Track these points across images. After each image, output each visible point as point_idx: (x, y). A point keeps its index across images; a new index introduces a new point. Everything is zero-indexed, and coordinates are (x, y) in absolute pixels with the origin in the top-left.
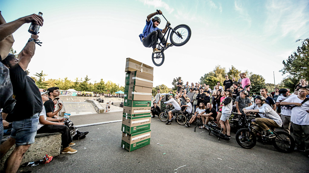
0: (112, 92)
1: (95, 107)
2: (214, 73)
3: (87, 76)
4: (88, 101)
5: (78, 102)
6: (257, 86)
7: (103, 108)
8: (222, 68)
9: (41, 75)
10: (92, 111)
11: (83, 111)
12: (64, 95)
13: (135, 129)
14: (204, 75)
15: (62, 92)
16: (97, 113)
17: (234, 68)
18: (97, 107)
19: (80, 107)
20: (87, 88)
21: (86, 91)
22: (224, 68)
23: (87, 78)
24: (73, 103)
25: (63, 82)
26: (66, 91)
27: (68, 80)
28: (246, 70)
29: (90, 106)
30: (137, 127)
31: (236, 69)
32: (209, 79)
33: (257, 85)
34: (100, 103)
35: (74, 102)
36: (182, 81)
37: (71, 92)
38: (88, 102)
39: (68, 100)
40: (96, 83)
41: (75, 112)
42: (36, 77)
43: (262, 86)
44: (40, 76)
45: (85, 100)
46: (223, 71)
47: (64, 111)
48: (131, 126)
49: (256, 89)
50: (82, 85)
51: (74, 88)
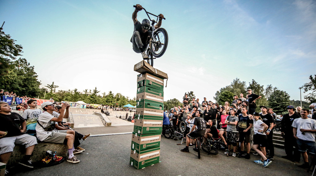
0: (121, 105)
1: (102, 120)
2: (232, 87)
3: (96, 89)
4: (96, 114)
5: (86, 115)
6: (280, 104)
7: (110, 121)
8: (242, 82)
9: (52, 86)
10: (100, 124)
11: (91, 124)
12: (73, 107)
13: (145, 146)
14: (220, 89)
15: (72, 103)
16: (104, 126)
17: (255, 83)
18: (105, 120)
19: (87, 119)
20: (96, 101)
21: (94, 103)
22: (244, 82)
23: (96, 91)
24: (81, 116)
25: (73, 94)
26: (75, 103)
27: (77, 92)
28: (270, 85)
29: (98, 119)
30: (147, 144)
31: (257, 84)
32: (224, 94)
33: (280, 102)
34: (108, 116)
35: (83, 114)
36: (194, 96)
37: (80, 104)
39: (77, 112)
40: (105, 95)
41: (83, 125)
42: (47, 88)
43: (286, 103)
44: (51, 88)
45: (93, 113)
46: (243, 85)
47: (73, 123)
48: (141, 144)
49: (278, 107)
50: (91, 97)
51: (83, 100)
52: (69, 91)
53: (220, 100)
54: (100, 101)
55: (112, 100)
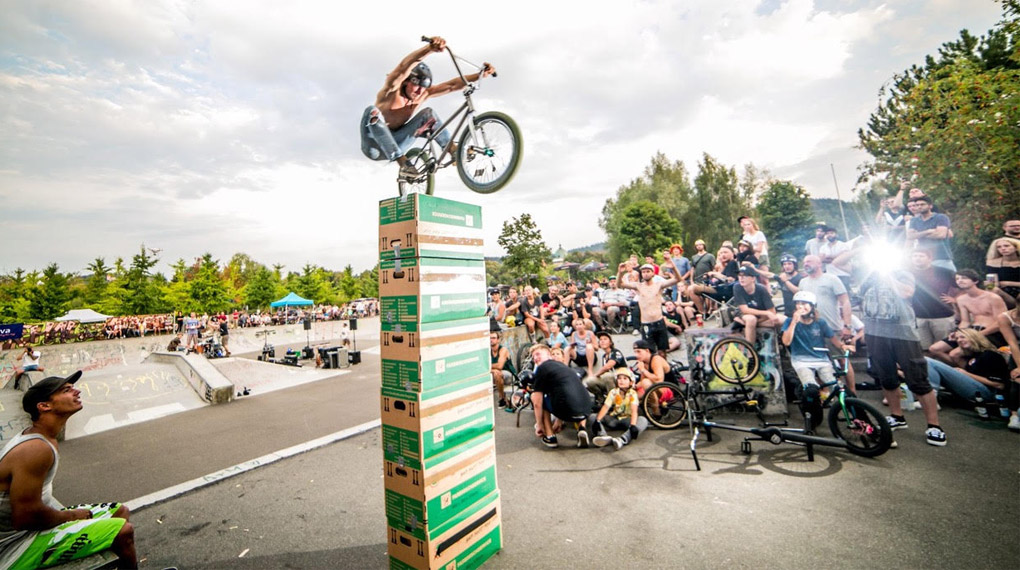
3: (143, 250)
4: (158, 357)
7: (224, 380)
10: (184, 400)
11: (145, 405)
16: (203, 405)
18: (203, 381)
19: (126, 387)
20: (146, 299)
23: (143, 257)
24: (96, 378)
25: (40, 285)
27: (61, 276)
29: (172, 378)
38: (161, 362)
39: (68, 360)
41: (109, 417)
45: (145, 354)
46: (678, 173)
50: (126, 287)
51: (91, 302)
52: (19, 273)
53: (624, 231)
54: (166, 298)
55: (216, 286)
